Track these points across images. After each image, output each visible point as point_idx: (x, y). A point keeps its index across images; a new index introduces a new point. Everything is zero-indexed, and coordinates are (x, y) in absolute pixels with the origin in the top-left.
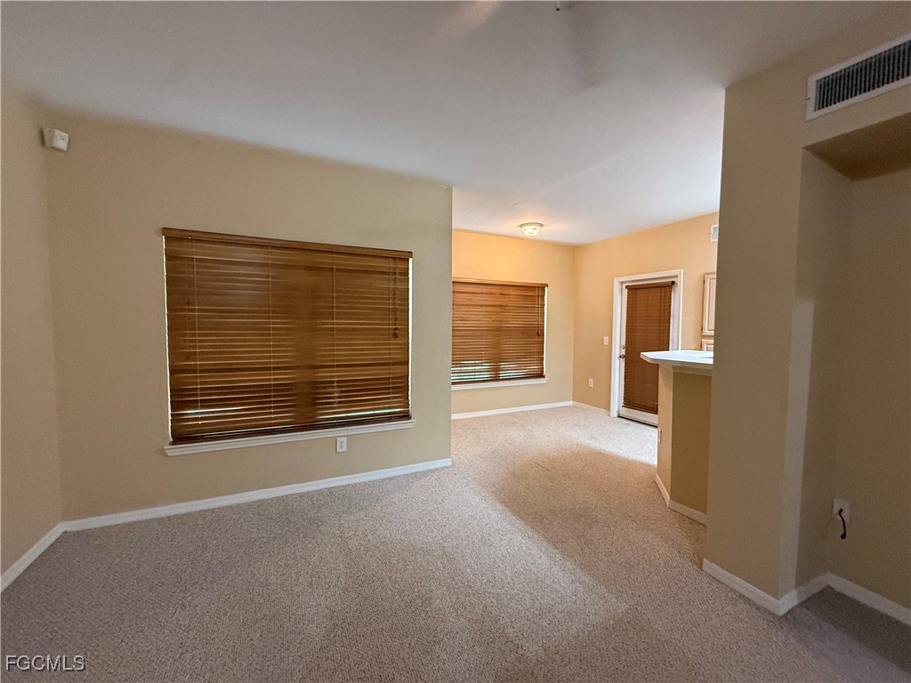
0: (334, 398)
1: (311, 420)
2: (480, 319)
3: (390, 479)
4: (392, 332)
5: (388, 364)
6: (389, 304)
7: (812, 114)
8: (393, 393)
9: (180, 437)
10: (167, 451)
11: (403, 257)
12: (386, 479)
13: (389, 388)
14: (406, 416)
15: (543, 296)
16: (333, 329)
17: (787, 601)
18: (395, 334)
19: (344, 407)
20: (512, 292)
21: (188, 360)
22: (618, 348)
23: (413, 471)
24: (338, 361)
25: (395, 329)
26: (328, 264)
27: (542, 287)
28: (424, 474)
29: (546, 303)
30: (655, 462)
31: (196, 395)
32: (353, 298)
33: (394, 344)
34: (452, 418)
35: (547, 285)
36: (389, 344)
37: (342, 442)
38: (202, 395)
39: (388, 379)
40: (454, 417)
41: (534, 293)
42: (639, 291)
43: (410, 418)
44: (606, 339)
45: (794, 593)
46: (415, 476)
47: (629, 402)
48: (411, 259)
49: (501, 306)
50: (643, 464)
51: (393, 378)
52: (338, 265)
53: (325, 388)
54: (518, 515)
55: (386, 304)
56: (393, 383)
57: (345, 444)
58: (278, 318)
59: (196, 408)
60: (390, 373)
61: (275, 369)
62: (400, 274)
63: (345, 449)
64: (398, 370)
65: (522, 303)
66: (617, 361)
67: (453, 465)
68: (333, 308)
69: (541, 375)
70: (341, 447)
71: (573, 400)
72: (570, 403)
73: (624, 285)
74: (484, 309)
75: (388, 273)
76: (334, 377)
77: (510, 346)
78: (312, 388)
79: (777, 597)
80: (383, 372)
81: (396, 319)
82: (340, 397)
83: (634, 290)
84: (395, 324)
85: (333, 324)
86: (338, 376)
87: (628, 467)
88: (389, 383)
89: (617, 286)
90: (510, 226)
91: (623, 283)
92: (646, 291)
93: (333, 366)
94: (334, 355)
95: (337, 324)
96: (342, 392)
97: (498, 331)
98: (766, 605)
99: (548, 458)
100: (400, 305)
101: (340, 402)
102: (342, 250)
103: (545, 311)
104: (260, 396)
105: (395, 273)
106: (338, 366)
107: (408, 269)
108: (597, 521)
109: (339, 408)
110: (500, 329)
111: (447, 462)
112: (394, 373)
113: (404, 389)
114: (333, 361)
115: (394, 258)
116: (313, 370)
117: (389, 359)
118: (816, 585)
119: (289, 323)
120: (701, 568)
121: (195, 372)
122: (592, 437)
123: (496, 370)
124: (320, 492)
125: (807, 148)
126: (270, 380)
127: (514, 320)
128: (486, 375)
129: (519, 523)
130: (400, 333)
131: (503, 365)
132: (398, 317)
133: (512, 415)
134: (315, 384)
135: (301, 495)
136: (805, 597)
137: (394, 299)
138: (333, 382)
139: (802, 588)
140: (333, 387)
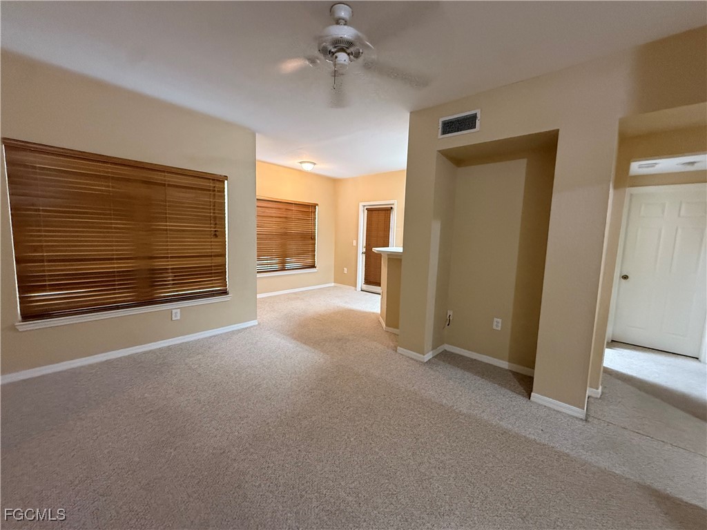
0: (169, 281)
1: (150, 297)
2: (273, 227)
3: (215, 336)
4: (213, 233)
5: (211, 256)
6: (210, 213)
7: (440, 136)
8: (215, 277)
9: (27, 316)
10: (17, 327)
11: (220, 180)
12: (211, 337)
13: (211, 273)
14: (225, 293)
15: (315, 212)
16: (166, 230)
17: (428, 356)
18: (215, 235)
19: (177, 287)
20: (293, 208)
21: (35, 251)
22: (361, 248)
23: (230, 330)
24: (171, 253)
25: (216, 231)
26: (162, 180)
27: (314, 206)
28: (239, 331)
29: (317, 217)
30: (379, 312)
31: (45, 281)
32: (183, 207)
33: (214, 242)
34: (258, 297)
35: (317, 205)
36: (211, 242)
37: (176, 313)
38: (50, 280)
39: (211, 266)
40: (259, 296)
41: (309, 210)
42: (374, 212)
43: (228, 294)
44: (355, 242)
45: (431, 353)
46: (233, 332)
47: (368, 281)
48: (226, 182)
49: (286, 218)
50: (373, 313)
51: (214, 266)
52: (169, 181)
53: (161, 273)
54: (305, 343)
55: (207, 213)
56: (215, 270)
57: (179, 315)
58: (117, 219)
59: (45, 291)
60: (212, 263)
61: (117, 259)
62: (219, 191)
63: (179, 318)
64: (218, 260)
65: (301, 216)
66: (361, 256)
67: (259, 324)
68: (166, 214)
69: (313, 266)
70: (176, 316)
71: (334, 282)
72: (333, 284)
73: (365, 208)
74: (274, 219)
75: (210, 190)
76: (168, 265)
77: (293, 246)
78: (150, 274)
79: (424, 355)
80: (206, 262)
81: (216, 224)
82: (173, 280)
83: (371, 211)
84: (215, 228)
85: (166, 226)
86: (172, 265)
87: (365, 315)
88: (212, 270)
89: (361, 208)
90: (293, 162)
91: (364, 206)
92: (377, 212)
93: (167, 257)
94: (168, 249)
95: (170, 226)
96: (175, 276)
97: (285, 235)
98: (420, 359)
99: (320, 315)
100: (219, 213)
101: (173, 284)
102: (173, 170)
103: (316, 223)
104: (106, 281)
105: (214, 191)
106: (172, 257)
107: (224, 188)
108: (349, 340)
109: (172, 288)
110: (286, 234)
111: (254, 323)
112: (215, 263)
113: (223, 273)
114: (168, 253)
115: (213, 180)
116: (151, 261)
117: (212, 252)
118: (440, 349)
119: (129, 224)
120: (396, 351)
121: (42, 261)
122: (346, 302)
123: (283, 263)
124: (160, 349)
125: (439, 151)
126: (114, 268)
127: (295, 228)
128: (277, 267)
129: (306, 347)
130: (219, 234)
131: (288, 259)
132: (217, 222)
133: (295, 293)
134: (153, 271)
135: (145, 353)
136: (435, 354)
137: (214, 210)
138: (167, 269)
139: (434, 351)
140: (168, 273)
